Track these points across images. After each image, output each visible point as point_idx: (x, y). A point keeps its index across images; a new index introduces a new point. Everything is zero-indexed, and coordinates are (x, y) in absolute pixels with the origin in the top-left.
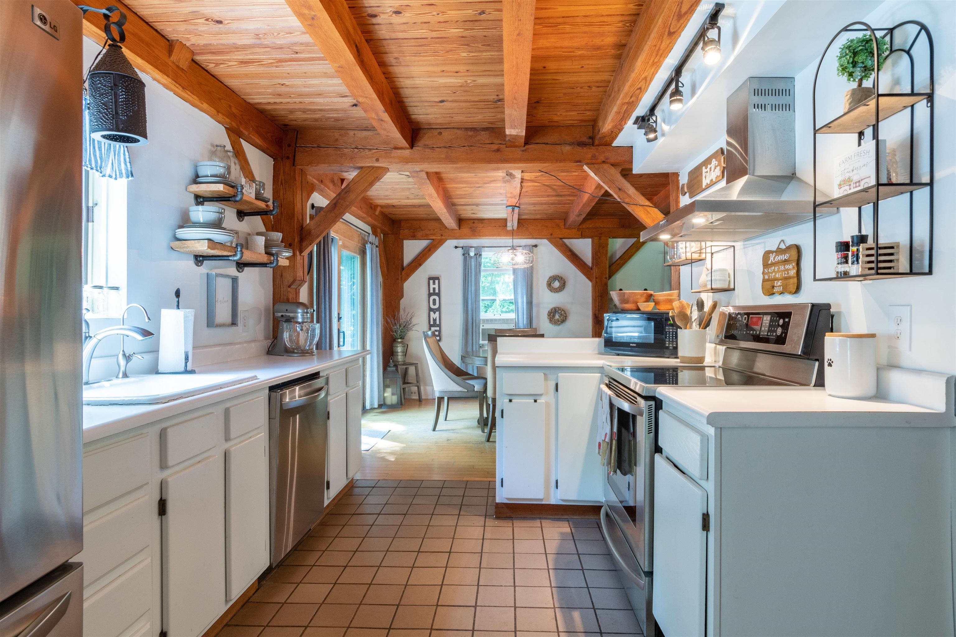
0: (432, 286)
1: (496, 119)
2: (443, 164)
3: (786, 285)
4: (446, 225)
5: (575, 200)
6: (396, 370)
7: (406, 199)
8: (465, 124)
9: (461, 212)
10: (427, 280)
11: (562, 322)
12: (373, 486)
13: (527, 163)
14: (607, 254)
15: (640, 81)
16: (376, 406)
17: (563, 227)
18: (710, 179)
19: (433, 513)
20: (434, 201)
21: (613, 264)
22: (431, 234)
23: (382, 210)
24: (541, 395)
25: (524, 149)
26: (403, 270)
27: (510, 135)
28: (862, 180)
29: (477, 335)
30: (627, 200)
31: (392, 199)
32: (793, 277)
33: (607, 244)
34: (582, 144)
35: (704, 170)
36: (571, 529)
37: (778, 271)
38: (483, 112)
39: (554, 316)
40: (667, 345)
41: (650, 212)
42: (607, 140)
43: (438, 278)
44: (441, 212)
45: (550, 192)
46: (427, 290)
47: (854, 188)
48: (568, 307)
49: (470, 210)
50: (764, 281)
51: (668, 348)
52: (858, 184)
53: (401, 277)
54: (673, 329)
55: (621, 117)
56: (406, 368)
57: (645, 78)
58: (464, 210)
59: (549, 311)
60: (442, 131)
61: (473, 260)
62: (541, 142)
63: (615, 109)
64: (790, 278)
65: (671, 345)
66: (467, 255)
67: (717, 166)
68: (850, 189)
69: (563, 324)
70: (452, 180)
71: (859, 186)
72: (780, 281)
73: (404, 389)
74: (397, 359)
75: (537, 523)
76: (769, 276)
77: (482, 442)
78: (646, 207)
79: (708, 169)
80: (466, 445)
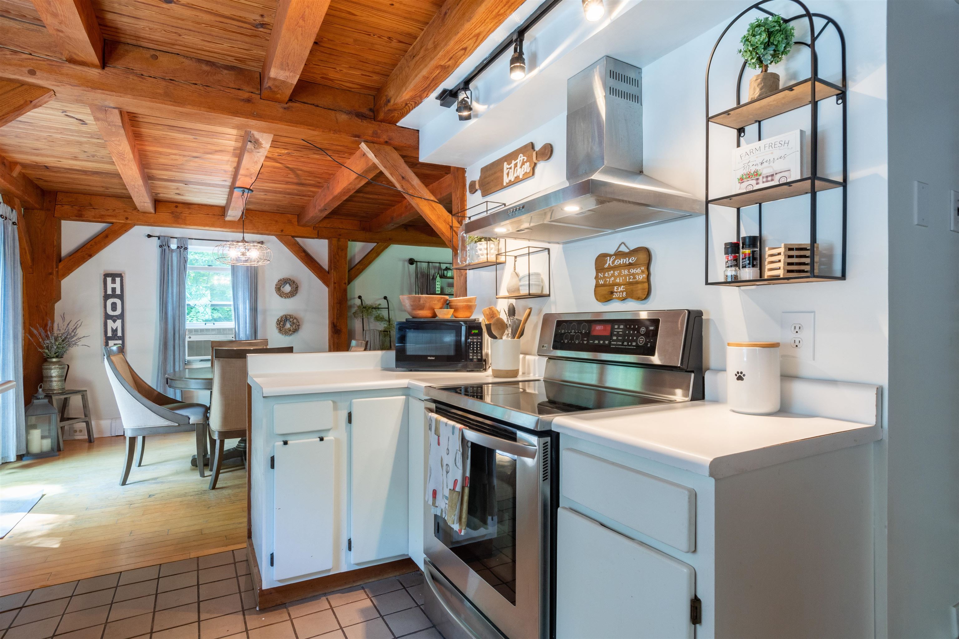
0: (110, 286)
1: (248, 55)
2: (159, 103)
3: (632, 290)
4: (138, 204)
5: (318, 192)
6: (49, 402)
7: (72, 159)
8: (199, 52)
9: (160, 190)
10: (102, 277)
11: (294, 332)
12: (21, 605)
13: (289, 126)
14: (346, 257)
15: (471, 37)
16: (13, 458)
17: (296, 223)
18: (515, 175)
19: (152, 629)
20: (125, 165)
21: (352, 269)
22: (108, 216)
23: (23, 171)
24: (328, 430)
25: (286, 106)
26: (60, 261)
27: (275, 79)
28: (776, 174)
29: (181, 348)
30: (411, 192)
31: (47, 156)
32: (642, 282)
33: (346, 247)
34: (361, 116)
35: (506, 165)
36: (371, 601)
37: (620, 275)
38: (232, 37)
39: (284, 325)
40: (471, 357)
41: (435, 207)
42: (394, 116)
43: (120, 276)
44: (133, 183)
45: (292, 178)
46: (103, 291)
47: (763, 182)
48: (300, 314)
49: (174, 189)
50: (597, 286)
51: (472, 360)
52: (770, 178)
53: (57, 271)
54: (477, 339)
55: (426, 86)
56: (66, 399)
57: (478, 35)
58: (165, 187)
59: (278, 319)
60: (158, 53)
61: (174, 255)
62: (309, 102)
63: (424, 72)
64: (637, 283)
65: (475, 357)
66: (166, 248)
67: (526, 162)
68: (757, 184)
69: (295, 334)
70: (157, 140)
71: (772, 180)
72: (622, 287)
73: (62, 428)
74: (51, 386)
75: (323, 603)
76: (606, 281)
77: (204, 492)
78: (431, 202)
79: (512, 165)
80: (180, 499)
